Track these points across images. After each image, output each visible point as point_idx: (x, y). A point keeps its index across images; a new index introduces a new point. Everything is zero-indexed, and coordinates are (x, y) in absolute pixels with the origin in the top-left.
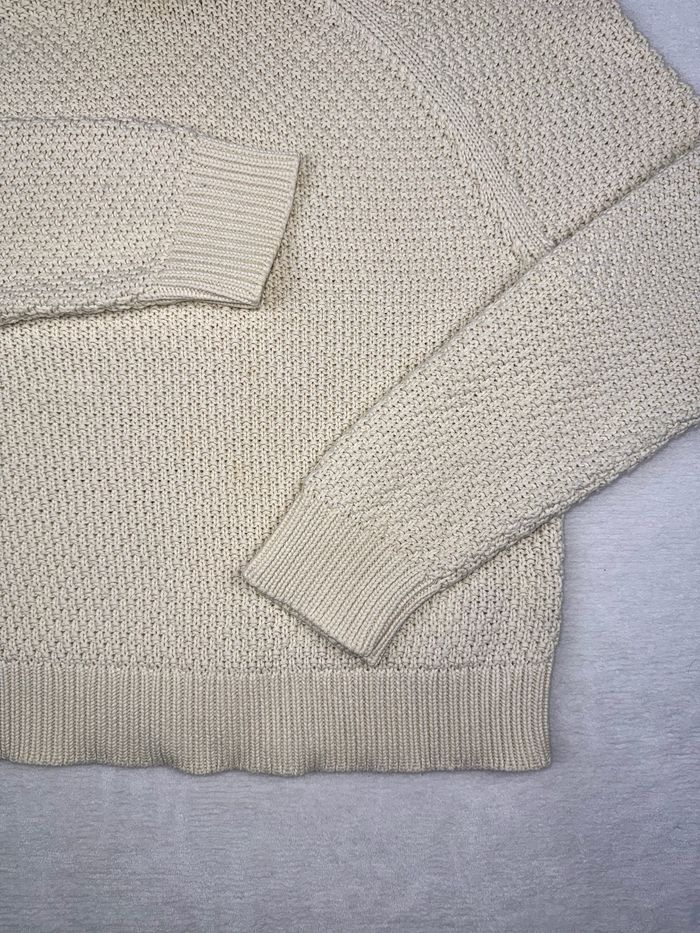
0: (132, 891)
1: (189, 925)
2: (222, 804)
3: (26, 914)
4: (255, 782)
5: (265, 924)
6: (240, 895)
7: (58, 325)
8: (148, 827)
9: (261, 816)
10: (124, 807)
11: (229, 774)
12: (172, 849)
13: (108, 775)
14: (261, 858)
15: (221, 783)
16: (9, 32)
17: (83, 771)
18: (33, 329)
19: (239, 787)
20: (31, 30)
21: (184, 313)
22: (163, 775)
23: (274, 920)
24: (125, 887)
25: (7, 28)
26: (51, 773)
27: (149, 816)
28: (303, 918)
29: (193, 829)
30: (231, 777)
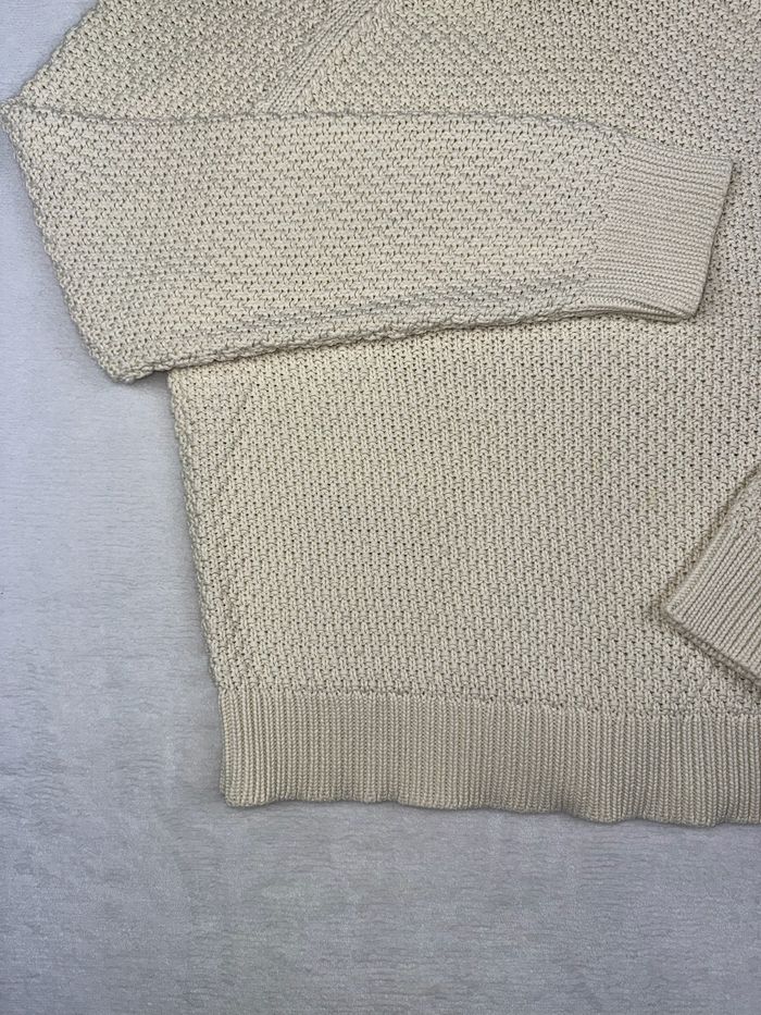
0: (518, 947)
1: (578, 985)
2: (616, 856)
3: (404, 969)
4: (652, 832)
5: (659, 987)
6: (632, 954)
7: (461, 337)
8: (536, 878)
9: (658, 870)
10: (511, 856)
11: (626, 824)
12: (561, 903)
13: (496, 820)
14: (656, 914)
15: (618, 832)
16: (412, 21)
17: (470, 817)
18: (434, 340)
19: (635, 838)
20: (436, 19)
21: (597, 326)
22: (556, 824)
23: (668, 981)
24: (509, 943)
25: (410, 16)
26: (435, 817)
27: (537, 866)
28: (699, 980)
29: (585, 882)
30: (629, 827)
